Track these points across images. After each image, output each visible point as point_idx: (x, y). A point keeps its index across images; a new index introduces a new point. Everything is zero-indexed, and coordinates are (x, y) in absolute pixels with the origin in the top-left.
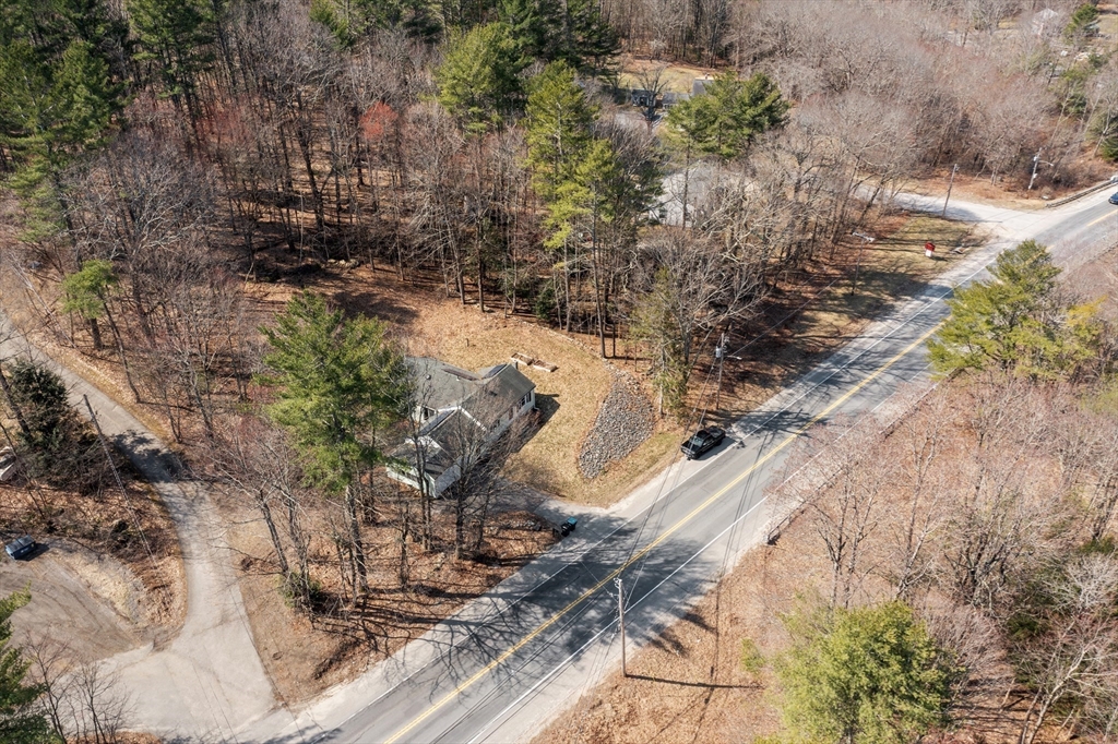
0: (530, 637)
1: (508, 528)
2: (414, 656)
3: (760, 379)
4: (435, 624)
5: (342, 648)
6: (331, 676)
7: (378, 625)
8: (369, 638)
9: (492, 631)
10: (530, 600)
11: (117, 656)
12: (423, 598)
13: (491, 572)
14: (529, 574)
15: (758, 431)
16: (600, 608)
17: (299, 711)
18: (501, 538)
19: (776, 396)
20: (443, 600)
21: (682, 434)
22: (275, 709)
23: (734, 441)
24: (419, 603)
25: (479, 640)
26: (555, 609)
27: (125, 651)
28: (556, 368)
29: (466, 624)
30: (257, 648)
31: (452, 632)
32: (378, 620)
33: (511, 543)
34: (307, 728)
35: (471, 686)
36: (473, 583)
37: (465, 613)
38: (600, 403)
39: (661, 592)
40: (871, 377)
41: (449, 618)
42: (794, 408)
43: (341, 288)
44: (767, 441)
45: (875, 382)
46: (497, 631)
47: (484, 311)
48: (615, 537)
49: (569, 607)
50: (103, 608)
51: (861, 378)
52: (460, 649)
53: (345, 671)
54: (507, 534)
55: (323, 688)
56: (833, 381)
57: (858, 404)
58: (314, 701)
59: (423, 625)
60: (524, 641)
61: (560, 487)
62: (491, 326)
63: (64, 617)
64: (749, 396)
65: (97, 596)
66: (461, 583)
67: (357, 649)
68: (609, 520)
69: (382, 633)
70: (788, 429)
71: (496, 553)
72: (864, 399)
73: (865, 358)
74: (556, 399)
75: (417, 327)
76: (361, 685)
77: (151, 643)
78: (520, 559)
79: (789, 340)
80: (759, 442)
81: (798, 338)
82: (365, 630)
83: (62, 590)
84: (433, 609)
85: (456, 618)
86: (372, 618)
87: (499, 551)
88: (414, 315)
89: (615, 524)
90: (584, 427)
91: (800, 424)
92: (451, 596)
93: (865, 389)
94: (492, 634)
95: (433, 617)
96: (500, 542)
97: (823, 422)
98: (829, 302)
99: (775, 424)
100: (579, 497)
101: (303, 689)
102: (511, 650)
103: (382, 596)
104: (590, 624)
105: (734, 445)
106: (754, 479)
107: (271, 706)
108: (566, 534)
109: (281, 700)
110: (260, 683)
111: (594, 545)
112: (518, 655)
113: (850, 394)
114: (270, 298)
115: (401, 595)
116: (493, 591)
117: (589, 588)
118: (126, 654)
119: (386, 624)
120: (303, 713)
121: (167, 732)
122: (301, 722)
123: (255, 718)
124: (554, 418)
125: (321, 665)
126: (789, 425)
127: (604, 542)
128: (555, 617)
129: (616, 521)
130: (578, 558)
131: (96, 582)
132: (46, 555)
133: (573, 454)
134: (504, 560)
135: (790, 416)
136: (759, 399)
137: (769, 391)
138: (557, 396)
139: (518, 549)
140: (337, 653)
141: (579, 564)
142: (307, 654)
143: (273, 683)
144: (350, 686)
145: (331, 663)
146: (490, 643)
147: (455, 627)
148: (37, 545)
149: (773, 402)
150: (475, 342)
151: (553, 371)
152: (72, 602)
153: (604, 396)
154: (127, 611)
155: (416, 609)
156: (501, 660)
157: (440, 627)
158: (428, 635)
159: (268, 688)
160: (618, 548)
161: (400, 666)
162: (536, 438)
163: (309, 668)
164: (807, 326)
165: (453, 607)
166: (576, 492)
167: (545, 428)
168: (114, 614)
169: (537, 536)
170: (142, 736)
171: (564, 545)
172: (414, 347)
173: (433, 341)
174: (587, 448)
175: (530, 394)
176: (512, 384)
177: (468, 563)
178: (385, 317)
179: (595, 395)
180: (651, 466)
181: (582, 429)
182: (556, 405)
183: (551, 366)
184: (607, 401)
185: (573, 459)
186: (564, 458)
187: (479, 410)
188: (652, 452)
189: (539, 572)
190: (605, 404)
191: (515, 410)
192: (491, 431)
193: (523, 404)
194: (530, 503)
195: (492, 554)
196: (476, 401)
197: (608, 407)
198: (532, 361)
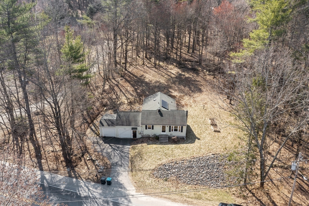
1: (93, 161)
12: (34, 155)
13: (61, 168)
14: (63, 181)
18: (86, 163)
20: (36, 161)
24: (30, 155)
28: (219, 132)
33: (86, 168)
36: (50, 165)
38: (210, 154)
43: (193, 76)
54: (90, 164)
61: (137, 167)
66: (49, 162)
71: (76, 165)
74: (197, 140)
75: (196, 95)
78: (75, 174)
84: (28, 161)
87: (79, 166)
88: (200, 91)
90: (187, 157)
92: (39, 162)
96: (83, 164)
100: (137, 177)
108: (103, 182)
114: (169, 70)
116: (45, 173)
133: (164, 161)
134: (73, 171)
138: (199, 139)
139: (83, 171)
150: (207, 110)
151: (215, 131)
153: (218, 153)
162: (162, 146)
165: (31, 165)
166: (140, 175)
171: (94, 186)
172: (186, 100)
173: (195, 101)
174: (173, 164)
175: (182, 127)
176: (175, 118)
177: (62, 159)
178: (190, 88)
179: (215, 150)
180: (192, 198)
181: (185, 157)
182: (193, 141)
183: (218, 129)
184: (216, 155)
185: (160, 162)
186: (158, 160)
187: (147, 116)
188: (206, 194)
189: (66, 184)
190: (212, 156)
191: (167, 129)
192: (146, 128)
193: (176, 130)
194: (116, 163)
195: (75, 164)
196: (150, 113)
197: (213, 158)
198: (214, 125)
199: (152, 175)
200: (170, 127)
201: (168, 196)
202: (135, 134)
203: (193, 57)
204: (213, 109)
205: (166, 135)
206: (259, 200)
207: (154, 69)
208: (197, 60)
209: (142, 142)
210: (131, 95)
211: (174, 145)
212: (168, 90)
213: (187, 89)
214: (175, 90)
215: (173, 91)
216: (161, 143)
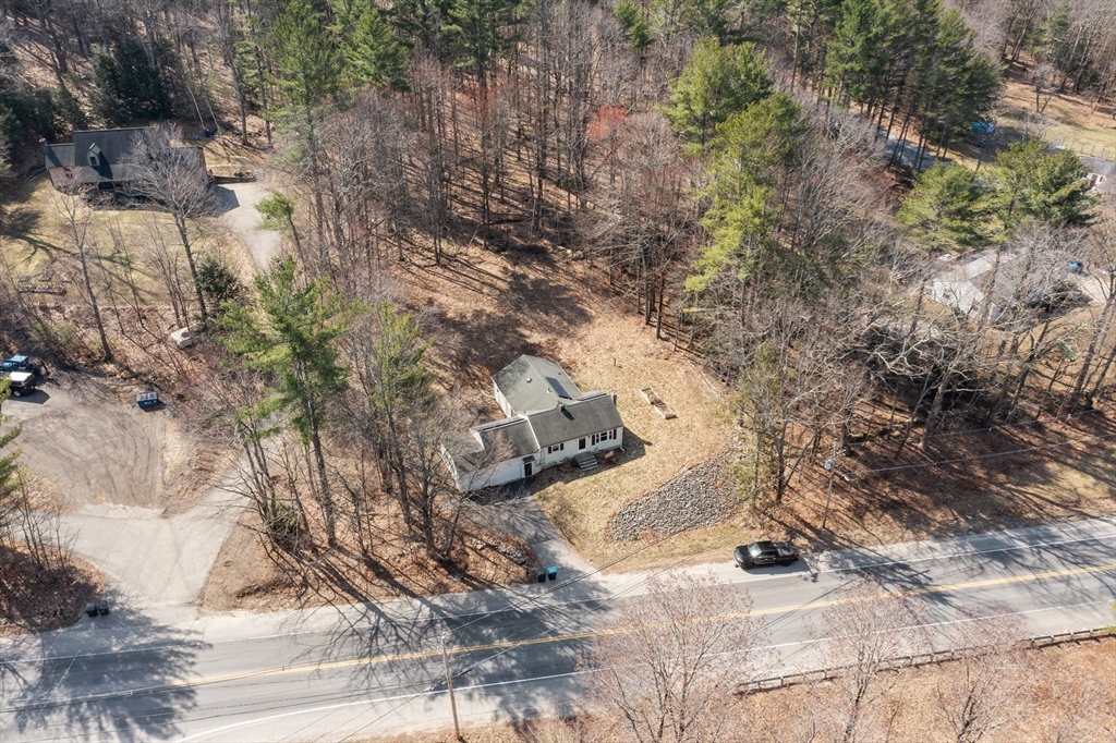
0: (416, 655)
1: (493, 548)
2: (318, 619)
3: (911, 516)
4: (360, 601)
5: (275, 582)
6: (250, 601)
7: (318, 578)
8: (302, 585)
9: (393, 632)
10: (450, 623)
11: (137, 508)
12: (370, 574)
13: (446, 581)
14: (472, 600)
15: (848, 572)
16: (500, 665)
17: (204, 614)
18: (481, 556)
19: (912, 544)
20: (386, 584)
21: (753, 536)
22: (191, 604)
23: (806, 568)
24: (364, 577)
25: (376, 633)
26: (462, 643)
27: (144, 507)
28: (675, 417)
29: (381, 614)
30: (222, 549)
31: (364, 615)
32: (321, 574)
33: (488, 564)
34: (195, 632)
35: (331, 669)
36: (421, 582)
37: (389, 606)
38: (685, 469)
39: (571, 681)
40: (1065, 572)
41: (374, 602)
42: (921, 565)
43: (547, 274)
44: (848, 587)
45: (1067, 581)
46: (397, 634)
47: (659, 337)
48: (583, 606)
49: (477, 647)
50: (159, 467)
51: (1049, 567)
52: (355, 632)
53: (262, 602)
54: (491, 555)
55: (235, 607)
56: (1006, 557)
57: (1012, 597)
58: (220, 613)
59: (350, 597)
60: (408, 656)
61: (577, 533)
62: (652, 354)
63: (130, 463)
64: (878, 531)
65: (162, 457)
66: (413, 578)
67: (287, 590)
68: (595, 587)
69: (316, 587)
70: (888, 586)
71: (466, 566)
72: (1028, 594)
73: (1082, 547)
74: (646, 447)
75: (582, 331)
76: (260, 620)
77: (163, 510)
78: (480, 582)
79: (994, 488)
80: (836, 583)
81: (1010, 489)
82: (304, 578)
83: (146, 443)
84: (371, 589)
85: (379, 606)
86: (317, 571)
87: (472, 566)
88: (585, 317)
89: (595, 593)
90: (650, 486)
91: (909, 586)
92: (395, 585)
93: (1040, 582)
94: (390, 635)
95: (364, 594)
96: (478, 559)
97: (940, 597)
98: (1099, 463)
99: (878, 571)
100: (587, 551)
101: (223, 599)
102: (390, 657)
103: (341, 556)
104: (477, 673)
105: (803, 573)
106: (788, 620)
107: (190, 600)
108: (541, 579)
109: (200, 601)
110: (199, 577)
111: (555, 603)
112: (391, 664)
113: (1013, 579)
114: (480, 267)
115: (356, 563)
116: (430, 599)
117: (509, 640)
118: (142, 509)
119: (324, 581)
120: (205, 618)
121: (114, 580)
122: (197, 625)
123: (173, 603)
124: (628, 465)
125: (249, 587)
126: (891, 581)
127: (567, 605)
128: (456, 649)
129: (599, 591)
130: (528, 607)
131: (170, 447)
132: (159, 413)
133: (616, 506)
134: (470, 577)
135: (906, 573)
136: (887, 537)
137: (909, 534)
138: (649, 444)
139: (488, 571)
140: (268, 585)
141: (525, 615)
142: (247, 573)
143: (207, 583)
144: (254, 616)
145: (258, 590)
146: (381, 641)
147: (371, 613)
148: (158, 402)
149: (899, 547)
150: (623, 364)
151: (668, 418)
152: (144, 455)
153: (695, 463)
154: (168, 478)
155: (358, 581)
156: (374, 661)
157: (361, 606)
158: (344, 608)
159: (201, 584)
160: (574, 617)
161: (301, 621)
162: (592, 478)
163: (238, 585)
164: (1035, 481)
165: (387, 595)
166: (589, 544)
167: (613, 472)
168: (160, 475)
169: (514, 568)
170: (99, 574)
171: (529, 589)
172: (567, 349)
173: (588, 349)
174: (634, 508)
175: (615, 431)
176: (597, 416)
177: (433, 563)
178: (560, 314)
179: (687, 459)
180: (690, 554)
181: (645, 487)
182: (641, 453)
183: (671, 413)
184: (694, 469)
185: (611, 512)
186: (603, 507)
187: (544, 427)
188: (705, 540)
189: (483, 603)
190: (690, 472)
191: (588, 441)
192: (550, 452)
193: (604, 439)
194: (536, 536)
195: (462, 565)
196: (547, 418)
197: (690, 476)
198: (657, 403)
199: (608, 538)
200: (593, 437)
201: (654, 564)
202: (528, 469)
203: (508, 203)
204: (633, 360)
205: (588, 453)
206: (781, 523)
207: (439, 270)
208: (521, 213)
209: (551, 481)
210: (439, 366)
211: (613, 470)
212: (516, 332)
213: (553, 319)
214: (531, 329)
215: (527, 333)
216: (588, 473)
